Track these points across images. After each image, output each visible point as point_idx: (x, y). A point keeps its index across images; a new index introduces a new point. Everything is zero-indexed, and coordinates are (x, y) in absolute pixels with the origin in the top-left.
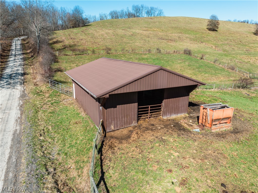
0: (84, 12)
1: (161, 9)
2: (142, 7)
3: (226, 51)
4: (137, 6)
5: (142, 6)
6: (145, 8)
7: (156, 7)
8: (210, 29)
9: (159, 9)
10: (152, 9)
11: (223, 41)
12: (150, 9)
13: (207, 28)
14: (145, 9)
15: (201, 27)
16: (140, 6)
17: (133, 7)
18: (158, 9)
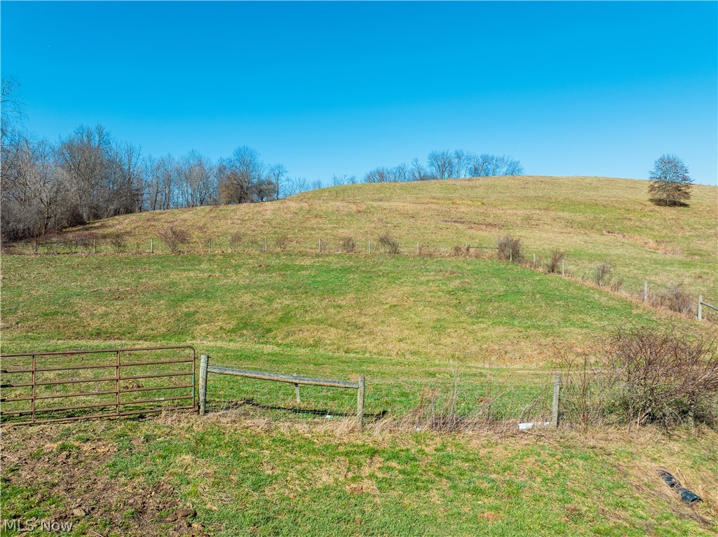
0: (286, 172)
1: (516, 159)
2: (459, 157)
3: (701, 255)
4: (443, 154)
5: (457, 153)
6: (469, 159)
7: (501, 156)
8: (660, 202)
9: (510, 159)
10: (486, 160)
11: (702, 229)
12: (481, 160)
13: (651, 200)
14: (465, 161)
15: (630, 196)
16: (451, 153)
17: (430, 158)
18: (506, 159)
